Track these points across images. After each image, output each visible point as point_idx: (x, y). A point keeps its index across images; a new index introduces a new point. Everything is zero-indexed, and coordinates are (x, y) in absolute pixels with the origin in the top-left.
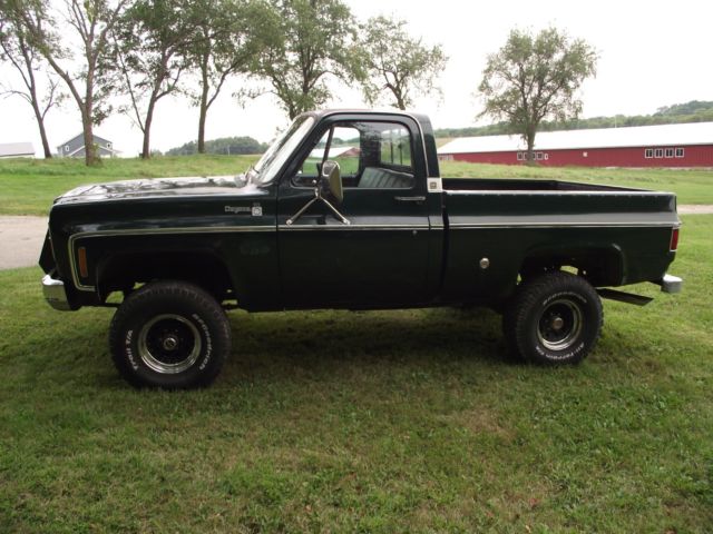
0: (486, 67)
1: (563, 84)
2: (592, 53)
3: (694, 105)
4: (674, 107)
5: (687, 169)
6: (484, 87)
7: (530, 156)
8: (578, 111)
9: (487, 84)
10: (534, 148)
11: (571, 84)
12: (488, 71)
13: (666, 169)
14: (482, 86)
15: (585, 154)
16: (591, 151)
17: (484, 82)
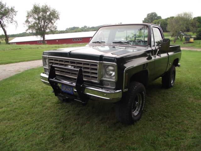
0: (27, 15)
1: (51, 22)
2: (58, 13)
3: (74, 28)
4: (70, 28)
5: (83, 43)
6: (27, 21)
7: (44, 42)
8: (56, 29)
9: (28, 20)
10: (45, 39)
11: (53, 21)
12: (28, 16)
13: (78, 44)
14: (26, 21)
15: (57, 41)
16: (59, 40)
17: (27, 20)
